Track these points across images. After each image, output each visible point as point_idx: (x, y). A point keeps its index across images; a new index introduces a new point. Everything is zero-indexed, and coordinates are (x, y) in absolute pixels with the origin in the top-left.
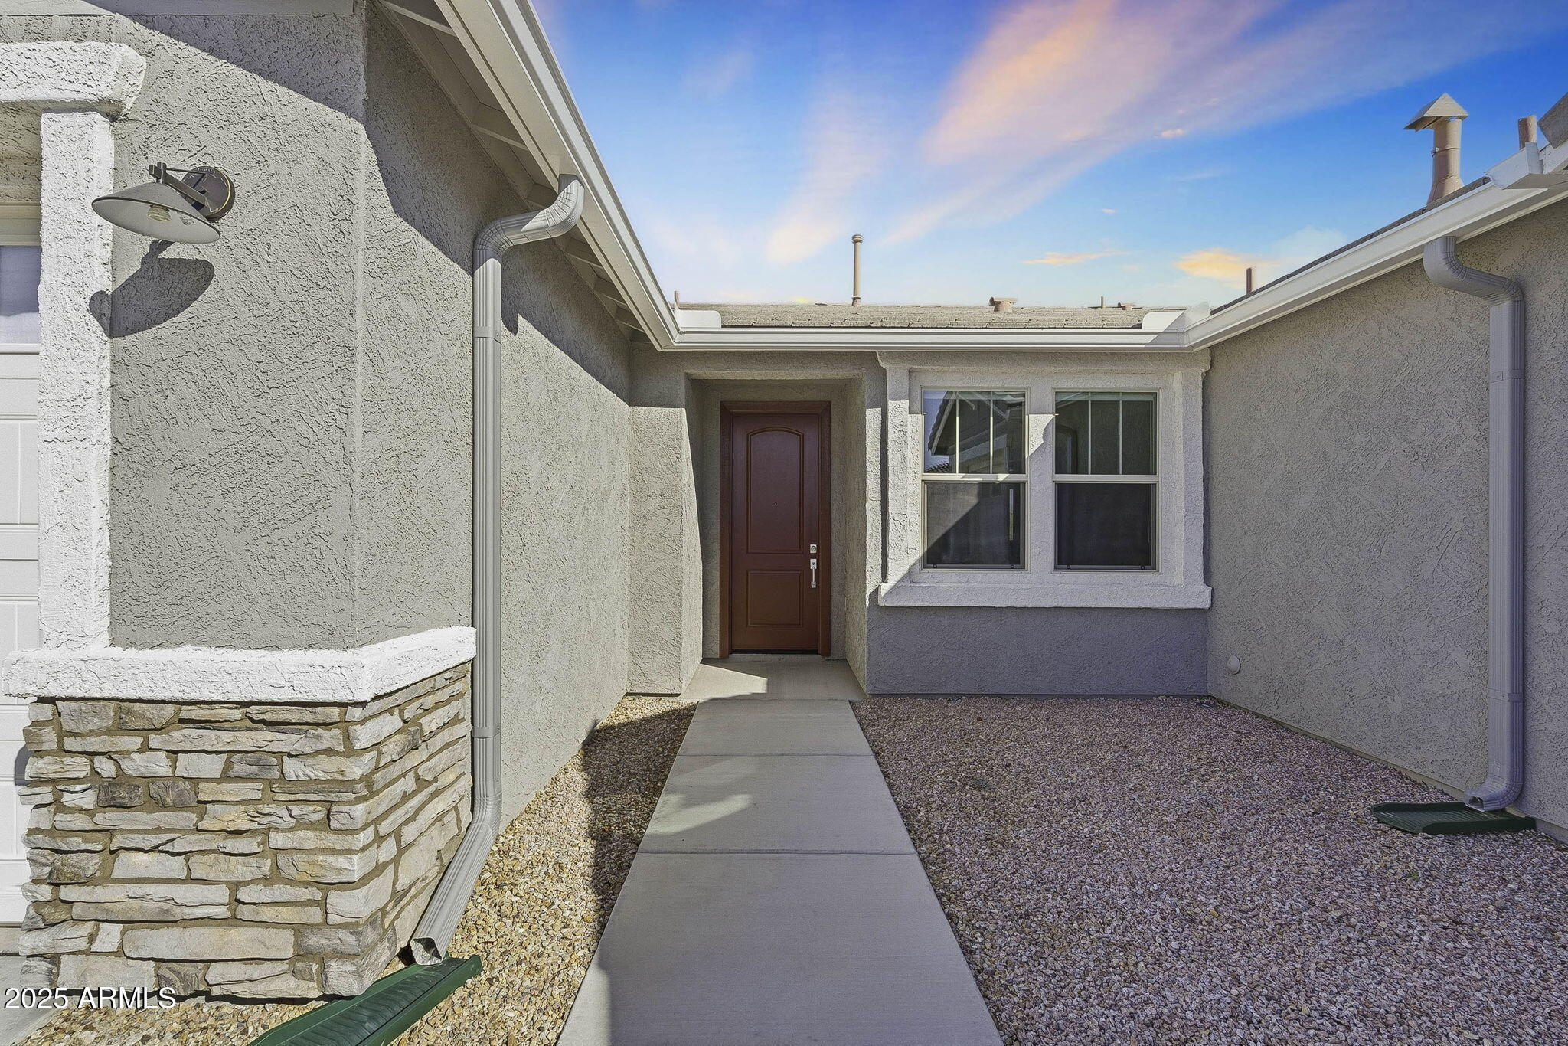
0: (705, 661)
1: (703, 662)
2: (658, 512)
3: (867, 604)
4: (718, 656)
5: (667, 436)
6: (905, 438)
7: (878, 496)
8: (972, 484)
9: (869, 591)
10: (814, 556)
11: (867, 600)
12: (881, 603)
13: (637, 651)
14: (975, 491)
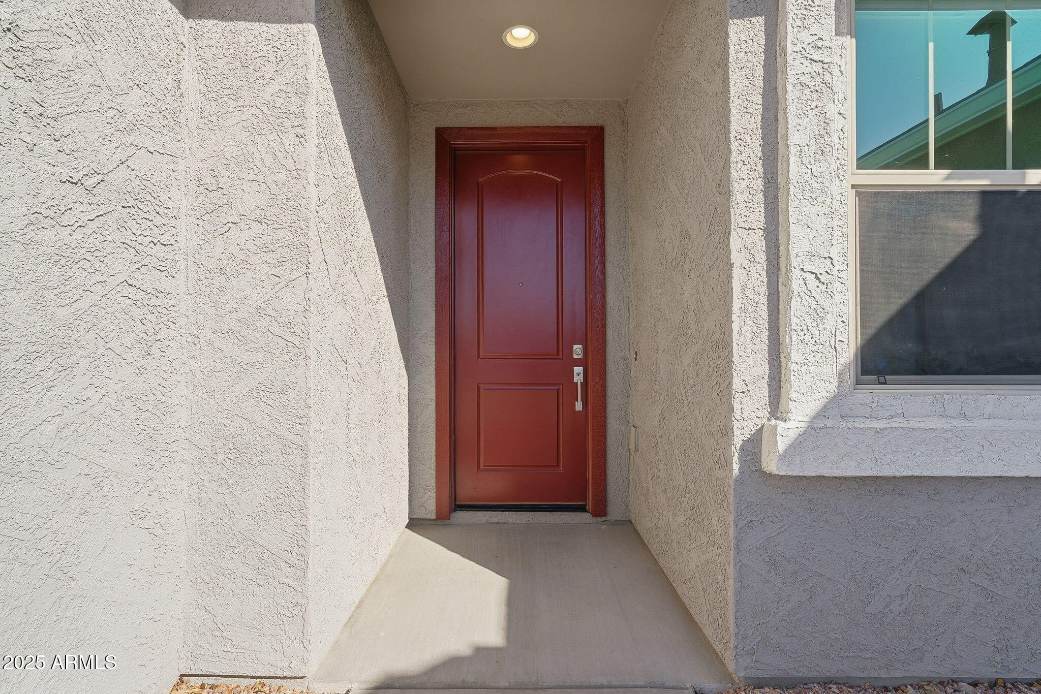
0: (414, 524)
1: (408, 526)
2: (254, 259)
3: (736, 467)
4: (434, 517)
5: (273, 88)
6: (827, 77)
7: (758, 219)
8: (964, 194)
9: (739, 438)
10: (578, 363)
11: (735, 459)
12: (771, 465)
13: (206, 578)
14: (972, 208)
